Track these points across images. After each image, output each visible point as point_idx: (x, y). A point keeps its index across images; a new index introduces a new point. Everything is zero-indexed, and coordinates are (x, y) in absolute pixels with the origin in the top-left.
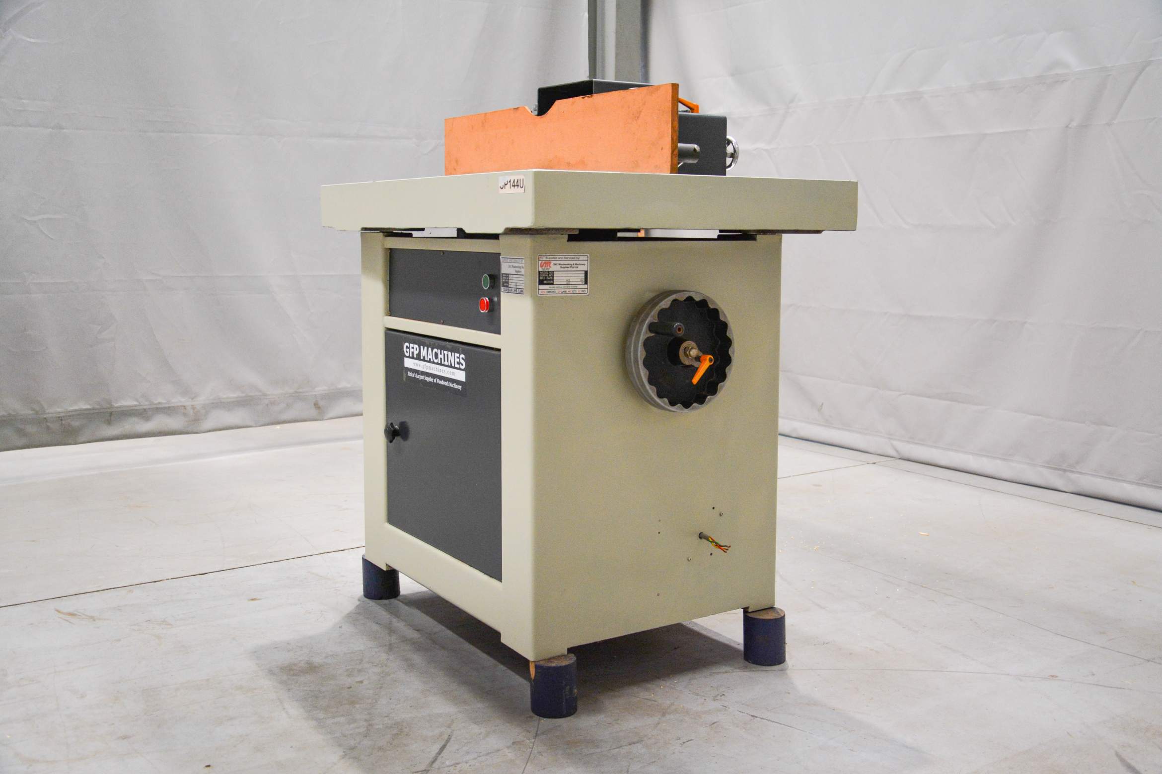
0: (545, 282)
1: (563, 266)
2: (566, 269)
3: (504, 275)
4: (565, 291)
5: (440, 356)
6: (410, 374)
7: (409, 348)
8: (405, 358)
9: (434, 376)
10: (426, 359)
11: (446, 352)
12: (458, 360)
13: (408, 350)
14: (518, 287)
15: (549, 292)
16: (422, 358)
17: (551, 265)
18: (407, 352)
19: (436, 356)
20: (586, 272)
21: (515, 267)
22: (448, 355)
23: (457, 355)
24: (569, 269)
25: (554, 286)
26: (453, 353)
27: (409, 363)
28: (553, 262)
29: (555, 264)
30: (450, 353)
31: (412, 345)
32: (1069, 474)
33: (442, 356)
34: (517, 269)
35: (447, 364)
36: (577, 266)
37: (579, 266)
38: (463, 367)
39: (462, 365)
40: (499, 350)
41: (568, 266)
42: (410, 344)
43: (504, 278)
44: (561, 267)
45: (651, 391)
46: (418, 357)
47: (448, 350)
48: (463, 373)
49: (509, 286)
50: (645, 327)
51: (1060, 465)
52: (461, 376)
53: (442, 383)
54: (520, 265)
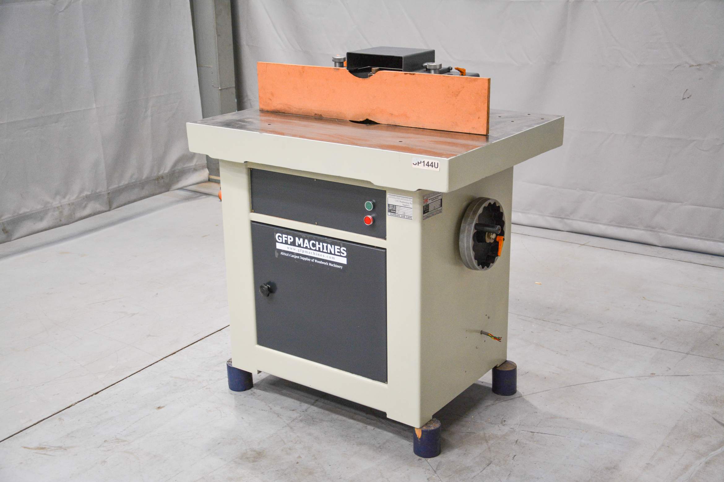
0: (426, 212)
1: (432, 199)
2: (434, 201)
3: (390, 205)
4: (433, 214)
5: (317, 246)
6: (282, 253)
7: (282, 237)
8: (277, 243)
9: (311, 258)
10: (302, 246)
11: (325, 245)
12: (339, 250)
13: (280, 238)
14: (405, 214)
15: (428, 216)
16: (297, 245)
17: (428, 201)
18: (279, 240)
19: (314, 245)
20: (441, 199)
21: (403, 202)
22: (327, 247)
23: (336, 247)
24: (436, 200)
25: (429, 212)
26: (333, 246)
27: (279, 246)
28: (429, 198)
29: (430, 200)
30: (329, 246)
31: (284, 236)
32: (566, 220)
33: (321, 246)
34: (404, 204)
35: (326, 251)
36: (437, 197)
37: (439, 197)
38: (345, 255)
39: (343, 254)
40: (385, 249)
41: (434, 199)
42: (283, 235)
43: (390, 207)
44: (432, 200)
45: (475, 262)
46: (293, 244)
47: (327, 243)
48: (346, 259)
49: (396, 213)
50: (473, 228)
51: (560, 215)
52: (344, 261)
53: (321, 262)
54: (409, 202)
